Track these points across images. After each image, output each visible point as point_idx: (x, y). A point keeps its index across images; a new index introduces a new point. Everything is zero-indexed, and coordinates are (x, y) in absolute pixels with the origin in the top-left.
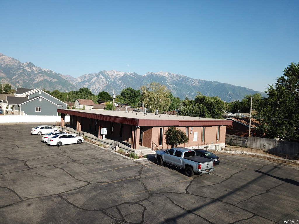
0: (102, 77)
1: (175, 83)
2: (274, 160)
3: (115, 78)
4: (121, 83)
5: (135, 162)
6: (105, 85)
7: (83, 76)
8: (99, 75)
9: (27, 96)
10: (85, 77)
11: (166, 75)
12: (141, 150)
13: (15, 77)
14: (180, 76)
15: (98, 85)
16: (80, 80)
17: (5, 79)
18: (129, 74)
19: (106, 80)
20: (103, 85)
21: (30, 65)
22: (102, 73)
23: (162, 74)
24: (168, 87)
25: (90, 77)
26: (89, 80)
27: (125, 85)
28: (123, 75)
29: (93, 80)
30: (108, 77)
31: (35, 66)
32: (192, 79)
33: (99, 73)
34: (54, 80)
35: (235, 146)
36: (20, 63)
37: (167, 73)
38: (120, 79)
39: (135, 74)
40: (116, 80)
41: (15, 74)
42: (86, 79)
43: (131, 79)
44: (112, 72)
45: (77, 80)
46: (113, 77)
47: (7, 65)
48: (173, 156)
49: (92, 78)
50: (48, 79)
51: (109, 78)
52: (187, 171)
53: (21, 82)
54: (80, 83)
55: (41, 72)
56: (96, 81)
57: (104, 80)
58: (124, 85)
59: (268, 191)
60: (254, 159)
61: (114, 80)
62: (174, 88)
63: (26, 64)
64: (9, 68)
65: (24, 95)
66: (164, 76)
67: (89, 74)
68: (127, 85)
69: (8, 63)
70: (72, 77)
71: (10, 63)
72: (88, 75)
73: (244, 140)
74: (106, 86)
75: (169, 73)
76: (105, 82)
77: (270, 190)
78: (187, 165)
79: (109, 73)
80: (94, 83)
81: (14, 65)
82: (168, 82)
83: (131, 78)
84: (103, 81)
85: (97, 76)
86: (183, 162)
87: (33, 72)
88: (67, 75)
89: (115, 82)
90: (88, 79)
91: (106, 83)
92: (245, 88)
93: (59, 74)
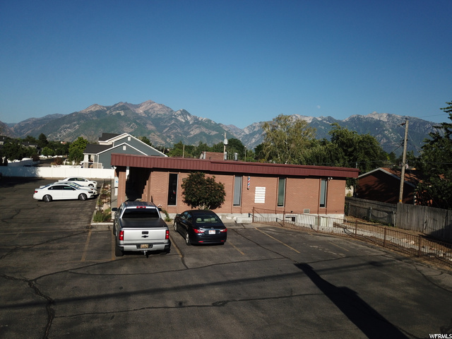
1: (399, 131)
7: (251, 126)
9: (113, 143)
10: (254, 127)
13: (166, 130)
16: (247, 132)
17: (154, 133)
18: (320, 119)
21: (184, 113)
23: (376, 117)
25: (261, 126)
28: (310, 121)
31: (189, 115)
34: (214, 133)
36: (172, 111)
37: (385, 115)
39: (330, 119)
41: (166, 127)
43: (323, 128)
45: (243, 132)
47: (157, 114)
50: (206, 132)
53: (173, 136)
54: (247, 135)
55: (197, 122)
62: (398, 140)
63: (179, 112)
64: (160, 118)
66: (380, 120)
69: (159, 113)
70: (237, 128)
71: (161, 113)
72: (258, 124)
73: (390, 210)
75: (389, 115)
81: (165, 114)
82: (387, 130)
83: (324, 124)
87: (187, 122)
88: (231, 125)
90: (258, 130)
93: (219, 124)
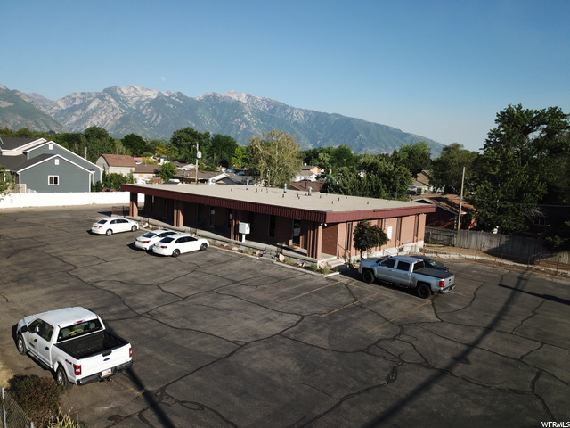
0: (112, 100)
1: (259, 115)
2: (510, 266)
3: (139, 103)
4: (152, 113)
5: (327, 278)
6: (118, 117)
7: (69, 97)
8: (104, 96)
9: (25, 154)
10: (74, 99)
11: (243, 99)
12: (325, 260)
14: (269, 102)
15: (104, 117)
16: (63, 106)
18: (167, 95)
19: (121, 106)
20: (114, 116)
22: (111, 92)
23: (235, 97)
24: (247, 123)
25: (84, 99)
26: (84, 106)
27: (160, 118)
28: (155, 97)
29: (92, 106)
30: (123, 101)
32: (293, 109)
33: (105, 91)
34: (5, 104)
35: (435, 243)
37: (244, 95)
38: (149, 105)
39: (180, 95)
40: (141, 107)
42: (77, 103)
43: (172, 106)
44: (132, 89)
45: (56, 105)
46: (135, 99)
48: (395, 270)
49: (90, 102)
51: (126, 103)
52: (421, 290)
54: (62, 110)
56: (98, 107)
57: (115, 106)
58: (158, 116)
59: (534, 313)
60: (481, 266)
61: (138, 107)
62: (258, 126)
65: (17, 152)
66: (239, 101)
67: (83, 93)
68: (163, 116)
70: (46, 99)
72: (79, 95)
73: (450, 234)
74: (121, 119)
75: (249, 96)
76: (118, 111)
77: (537, 311)
78: (420, 283)
79: (125, 91)
80: (94, 111)
82: (246, 113)
83: (173, 102)
84: (113, 108)
85: (101, 97)
86: (413, 279)
88: (34, 94)
89: (139, 111)
90: (81, 104)
91: (120, 113)
92: (387, 127)
93: (15, 91)
